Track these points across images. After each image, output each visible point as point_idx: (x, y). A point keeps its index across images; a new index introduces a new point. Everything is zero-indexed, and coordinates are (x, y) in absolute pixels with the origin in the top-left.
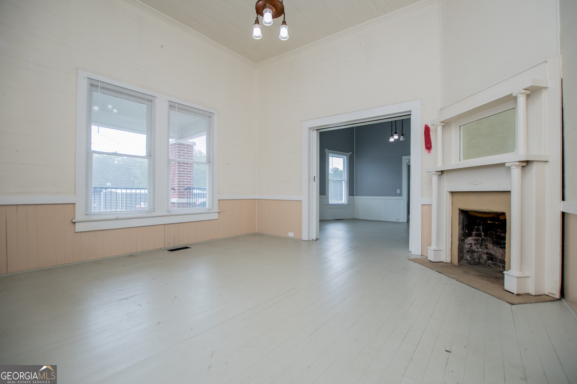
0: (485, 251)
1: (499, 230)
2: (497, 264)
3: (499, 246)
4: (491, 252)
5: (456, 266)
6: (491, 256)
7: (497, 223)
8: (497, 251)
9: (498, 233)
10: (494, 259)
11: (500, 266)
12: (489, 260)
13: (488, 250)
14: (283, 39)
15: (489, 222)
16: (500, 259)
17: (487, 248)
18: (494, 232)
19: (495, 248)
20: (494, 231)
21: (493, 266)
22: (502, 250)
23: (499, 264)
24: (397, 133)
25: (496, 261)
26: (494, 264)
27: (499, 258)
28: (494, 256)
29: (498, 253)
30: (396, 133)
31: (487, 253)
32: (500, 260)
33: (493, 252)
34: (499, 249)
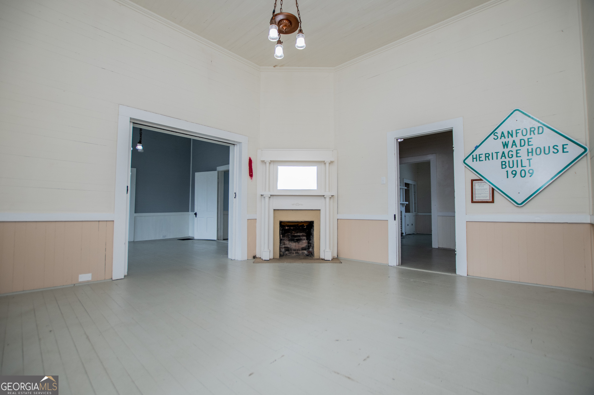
0: (283, 246)
2: (292, 253)
5: (278, 259)
6: (287, 249)
7: (292, 228)
8: (292, 244)
9: (293, 234)
11: (293, 253)
12: (286, 251)
13: (285, 245)
14: (279, 57)
15: (286, 228)
16: (294, 249)
17: (284, 244)
18: (290, 234)
19: (290, 243)
21: (289, 254)
23: (293, 252)
24: (142, 143)
25: (291, 251)
26: (290, 253)
29: (293, 245)
30: (140, 142)
31: (285, 248)
33: (289, 246)
34: (293, 243)
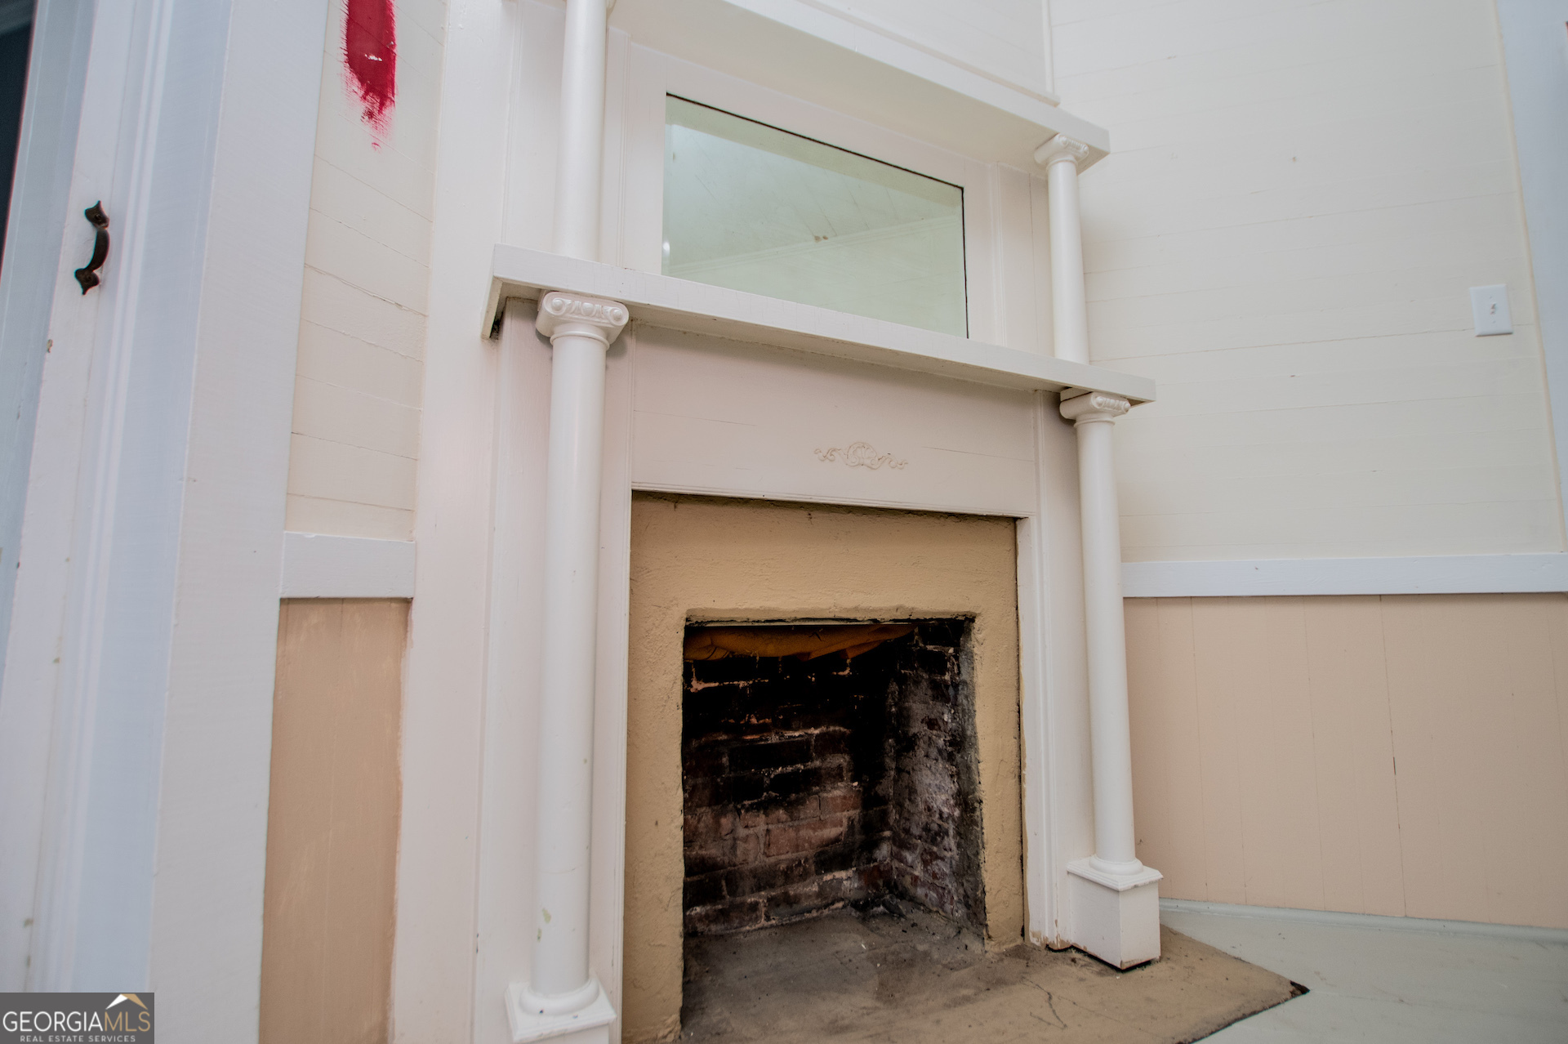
1: (754, 721)
3: (747, 803)
4: (703, 852)
7: (742, 684)
9: (749, 737)
10: (724, 883)
11: (754, 907)
18: (724, 737)
20: (726, 733)
22: (767, 815)
27: (751, 866)
28: (723, 867)
29: (746, 839)
32: (754, 877)
